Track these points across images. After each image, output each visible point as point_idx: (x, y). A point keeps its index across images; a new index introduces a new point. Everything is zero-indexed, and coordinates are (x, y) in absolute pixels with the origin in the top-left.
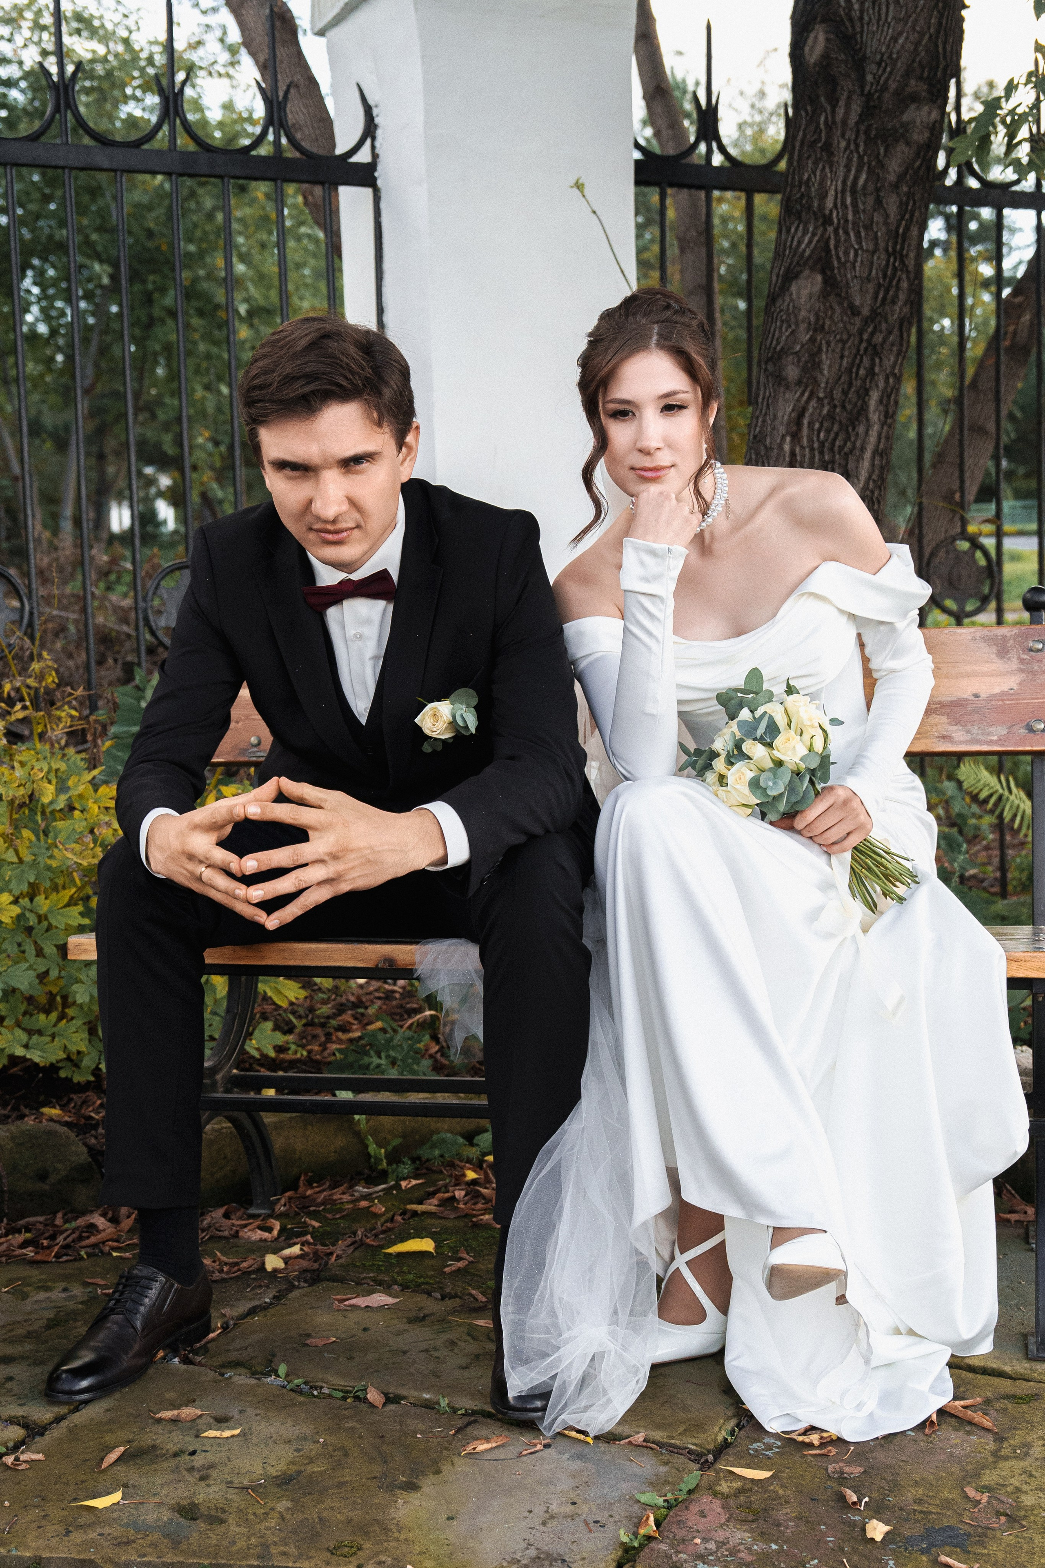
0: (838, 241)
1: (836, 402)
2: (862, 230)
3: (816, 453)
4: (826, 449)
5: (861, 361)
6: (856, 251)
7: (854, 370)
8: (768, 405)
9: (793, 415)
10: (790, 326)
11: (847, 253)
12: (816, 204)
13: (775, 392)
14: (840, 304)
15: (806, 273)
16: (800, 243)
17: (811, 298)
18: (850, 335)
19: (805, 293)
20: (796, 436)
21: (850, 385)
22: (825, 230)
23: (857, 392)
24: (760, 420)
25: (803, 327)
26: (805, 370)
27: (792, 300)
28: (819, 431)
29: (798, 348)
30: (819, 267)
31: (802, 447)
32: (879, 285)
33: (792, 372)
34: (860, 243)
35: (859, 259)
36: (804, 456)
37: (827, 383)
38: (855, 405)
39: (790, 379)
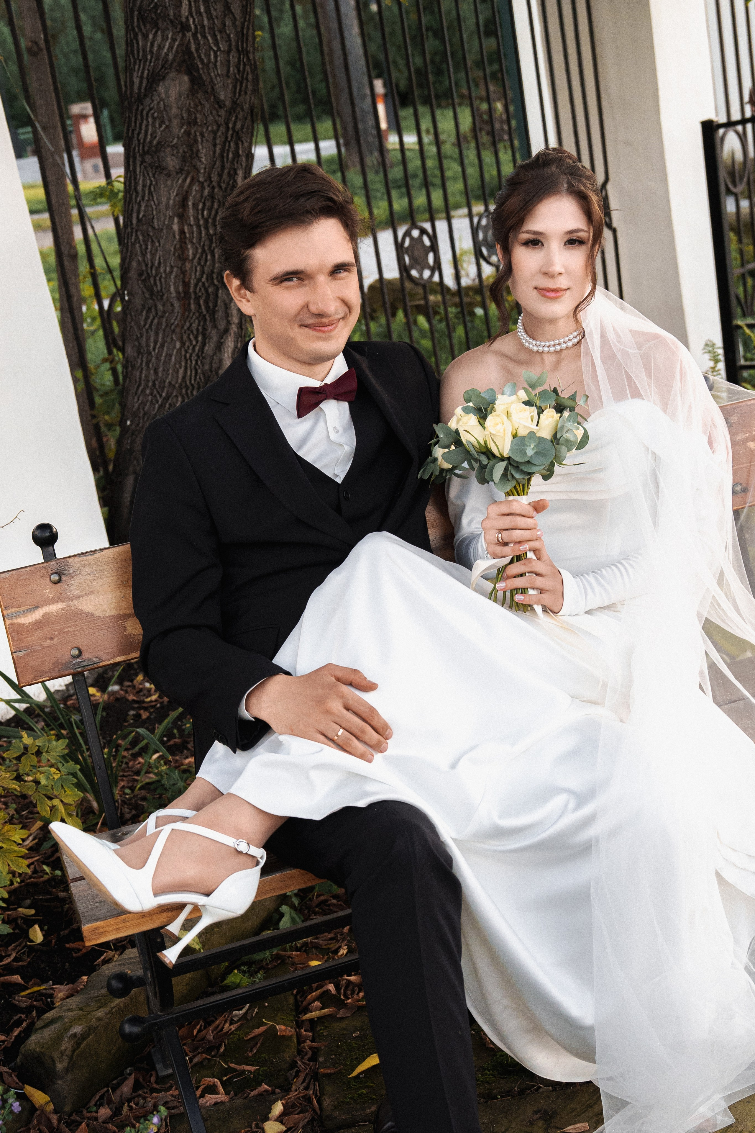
0: (198, 45)
1: (215, 184)
2: (217, 33)
3: (202, 229)
4: (210, 225)
5: (229, 146)
6: (215, 53)
7: (225, 155)
8: (150, 193)
9: (177, 199)
10: (162, 122)
11: (209, 55)
12: (171, 14)
13: (156, 181)
14: (207, 100)
15: (173, 75)
16: (161, 48)
17: (180, 96)
18: (219, 126)
19: (173, 93)
20: (182, 217)
21: (223, 167)
22: (184, 35)
23: (229, 173)
24: (143, 205)
25: (175, 122)
26: (184, 159)
27: (162, 100)
28: (203, 210)
29: (175, 141)
30: (184, 68)
31: (190, 225)
32: (236, 79)
33: (172, 162)
34: (217, 45)
35: (219, 59)
36: (193, 233)
37: (205, 169)
38: (228, 184)
39: (171, 168)
